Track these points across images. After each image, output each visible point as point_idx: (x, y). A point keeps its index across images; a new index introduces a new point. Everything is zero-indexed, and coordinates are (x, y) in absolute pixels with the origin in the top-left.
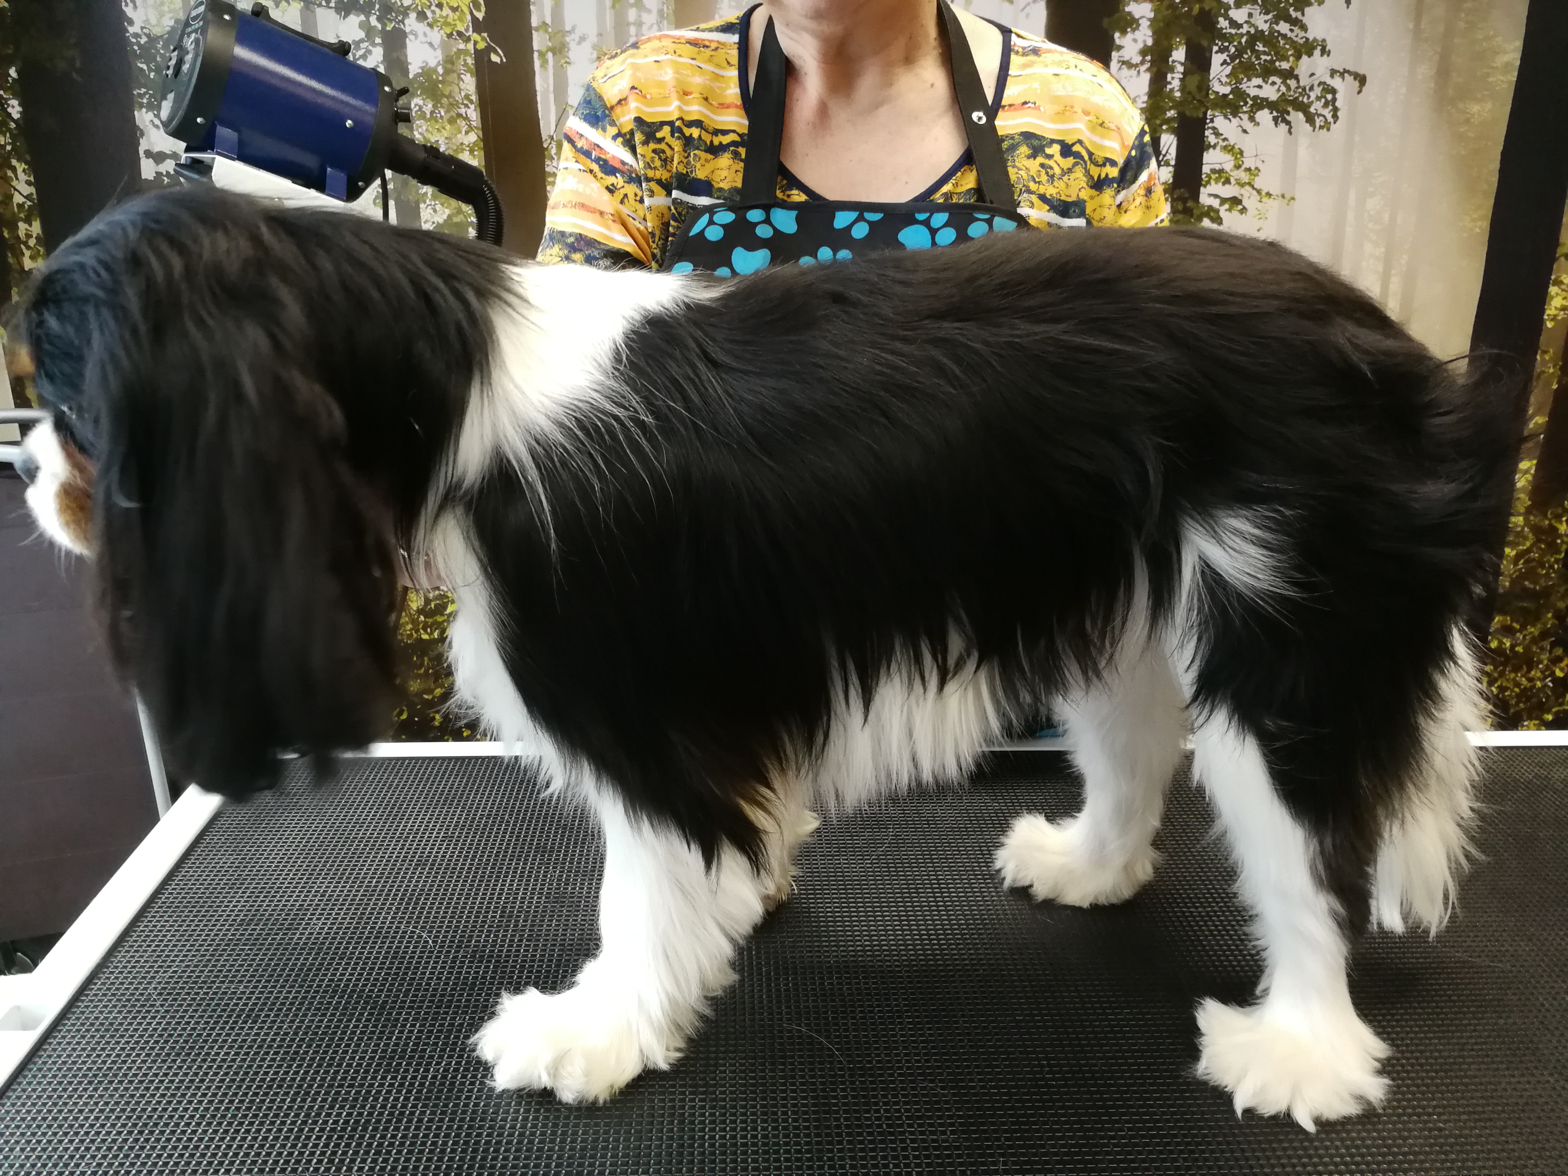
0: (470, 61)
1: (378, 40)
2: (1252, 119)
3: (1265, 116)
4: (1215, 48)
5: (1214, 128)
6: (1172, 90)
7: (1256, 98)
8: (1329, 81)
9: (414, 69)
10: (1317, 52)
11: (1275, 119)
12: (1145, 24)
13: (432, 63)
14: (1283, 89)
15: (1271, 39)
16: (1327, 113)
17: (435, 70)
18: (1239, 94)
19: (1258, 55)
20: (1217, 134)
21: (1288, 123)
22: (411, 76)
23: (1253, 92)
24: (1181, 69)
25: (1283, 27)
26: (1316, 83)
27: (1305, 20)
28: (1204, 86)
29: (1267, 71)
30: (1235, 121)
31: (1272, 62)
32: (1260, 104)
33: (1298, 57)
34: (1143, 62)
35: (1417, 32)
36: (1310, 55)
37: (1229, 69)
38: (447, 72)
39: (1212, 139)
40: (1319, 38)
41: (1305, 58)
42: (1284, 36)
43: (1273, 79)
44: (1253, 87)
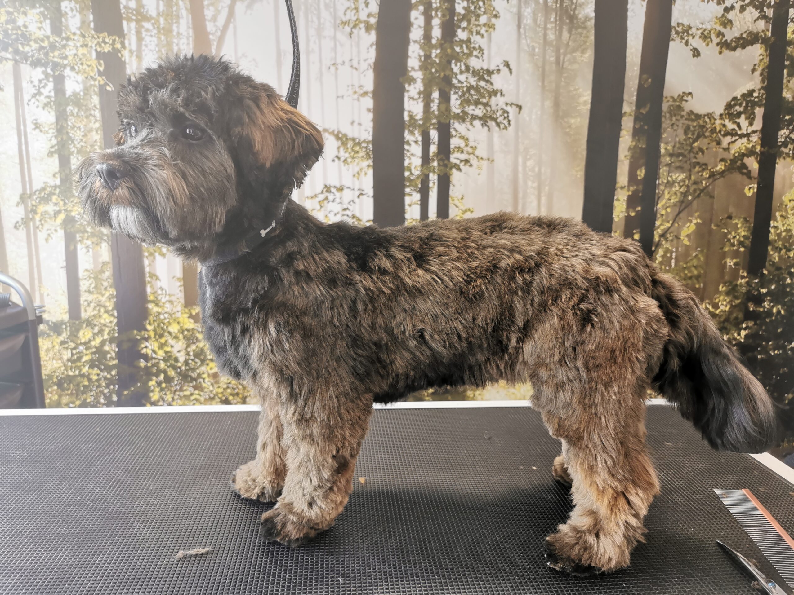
0: (96, 89)
1: (51, 79)
2: (471, 124)
3: (477, 123)
4: (452, 93)
5: (454, 128)
6: (434, 111)
7: (472, 115)
8: (505, 108)
9: (69, 93)
10: (499, 95)
11: (482, 124)
12: (419, 81)
13: (78, 90)
14: (485, 111)
15: (477, 89)
16: (505, 122)
17: (79, 94)
18: (465, 113)
19: (472, 95)
20: (456, 131)
21: (488, 126)
22: (67, 96)
23: (471, 112)
24: (437, 101)
25: (482, 83)
26: (499, 109)
27: (492, 81)
28: (448, 109)
29: (477, 103)
30: (464, 125)
31: (478, 99)
32: (474, 117)
33: (490, 97)
34: (419, 97)
35: (543, 87)
36: (495, 96)
37: (459, 102)
38: (85, 94)
39: (454, 133)
40: (499, 88)
41: (493, 98)
42: (483, 88)
43: (479, 106)
44: (470, 110)
